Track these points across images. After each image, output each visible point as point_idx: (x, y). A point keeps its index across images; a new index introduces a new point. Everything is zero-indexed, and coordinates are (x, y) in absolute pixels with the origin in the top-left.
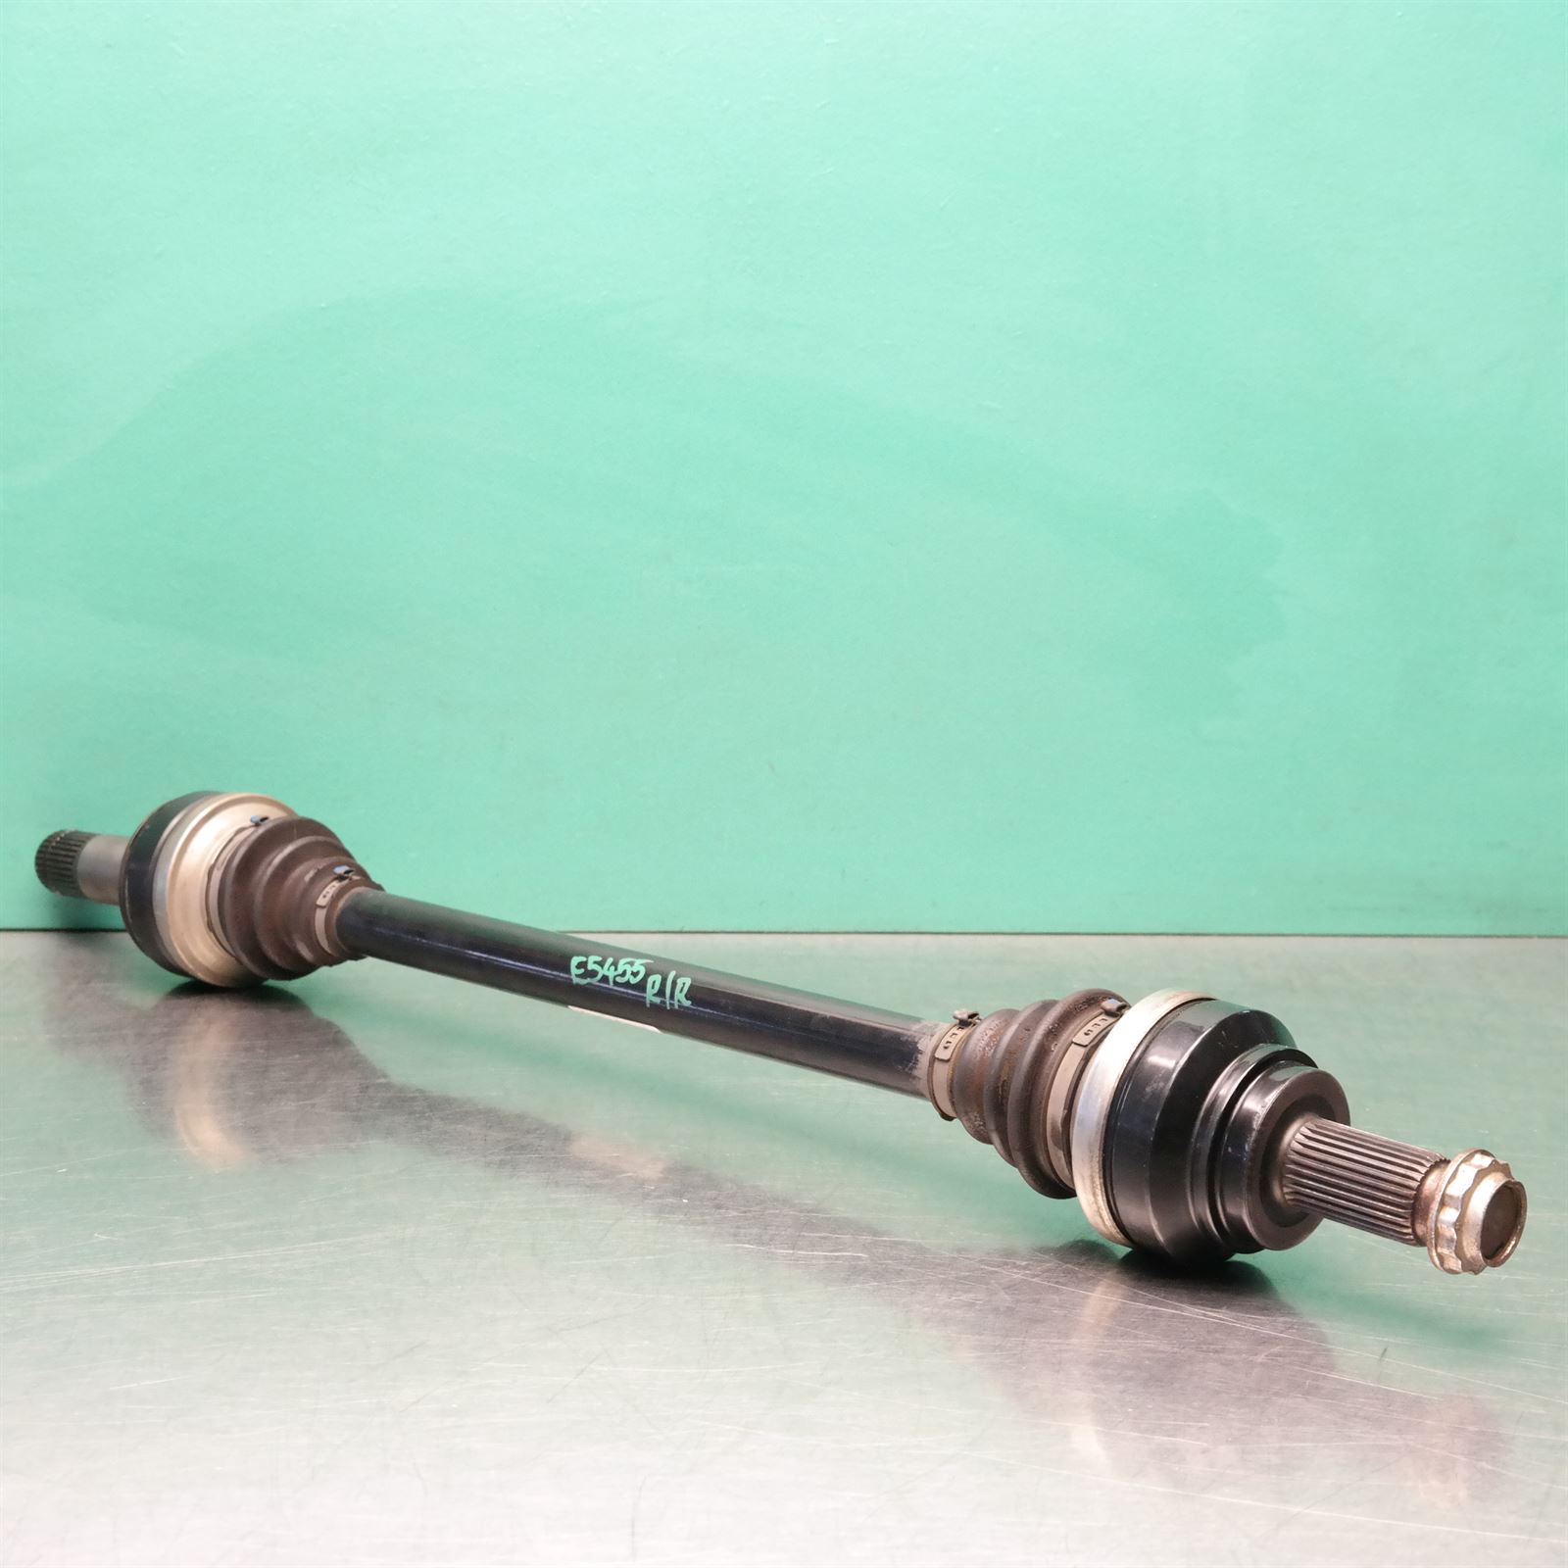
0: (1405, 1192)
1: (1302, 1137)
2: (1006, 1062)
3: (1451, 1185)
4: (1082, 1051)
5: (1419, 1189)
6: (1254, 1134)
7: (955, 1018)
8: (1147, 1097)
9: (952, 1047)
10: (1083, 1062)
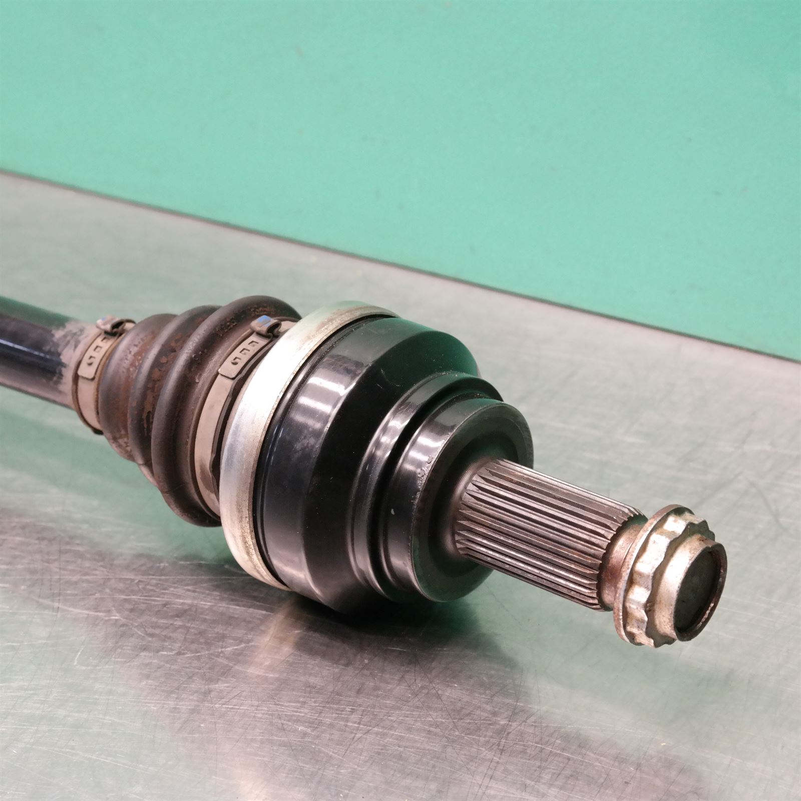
0: (590, 561)
1: (475, 488)
2: (149, 392)
3: (641, 560)
4: (230, 384)
5: (606, 557)
6: (418, 495)
7: (98, 327)
8: (297, 455)
9: (96, 362)
10: (230, 399)
